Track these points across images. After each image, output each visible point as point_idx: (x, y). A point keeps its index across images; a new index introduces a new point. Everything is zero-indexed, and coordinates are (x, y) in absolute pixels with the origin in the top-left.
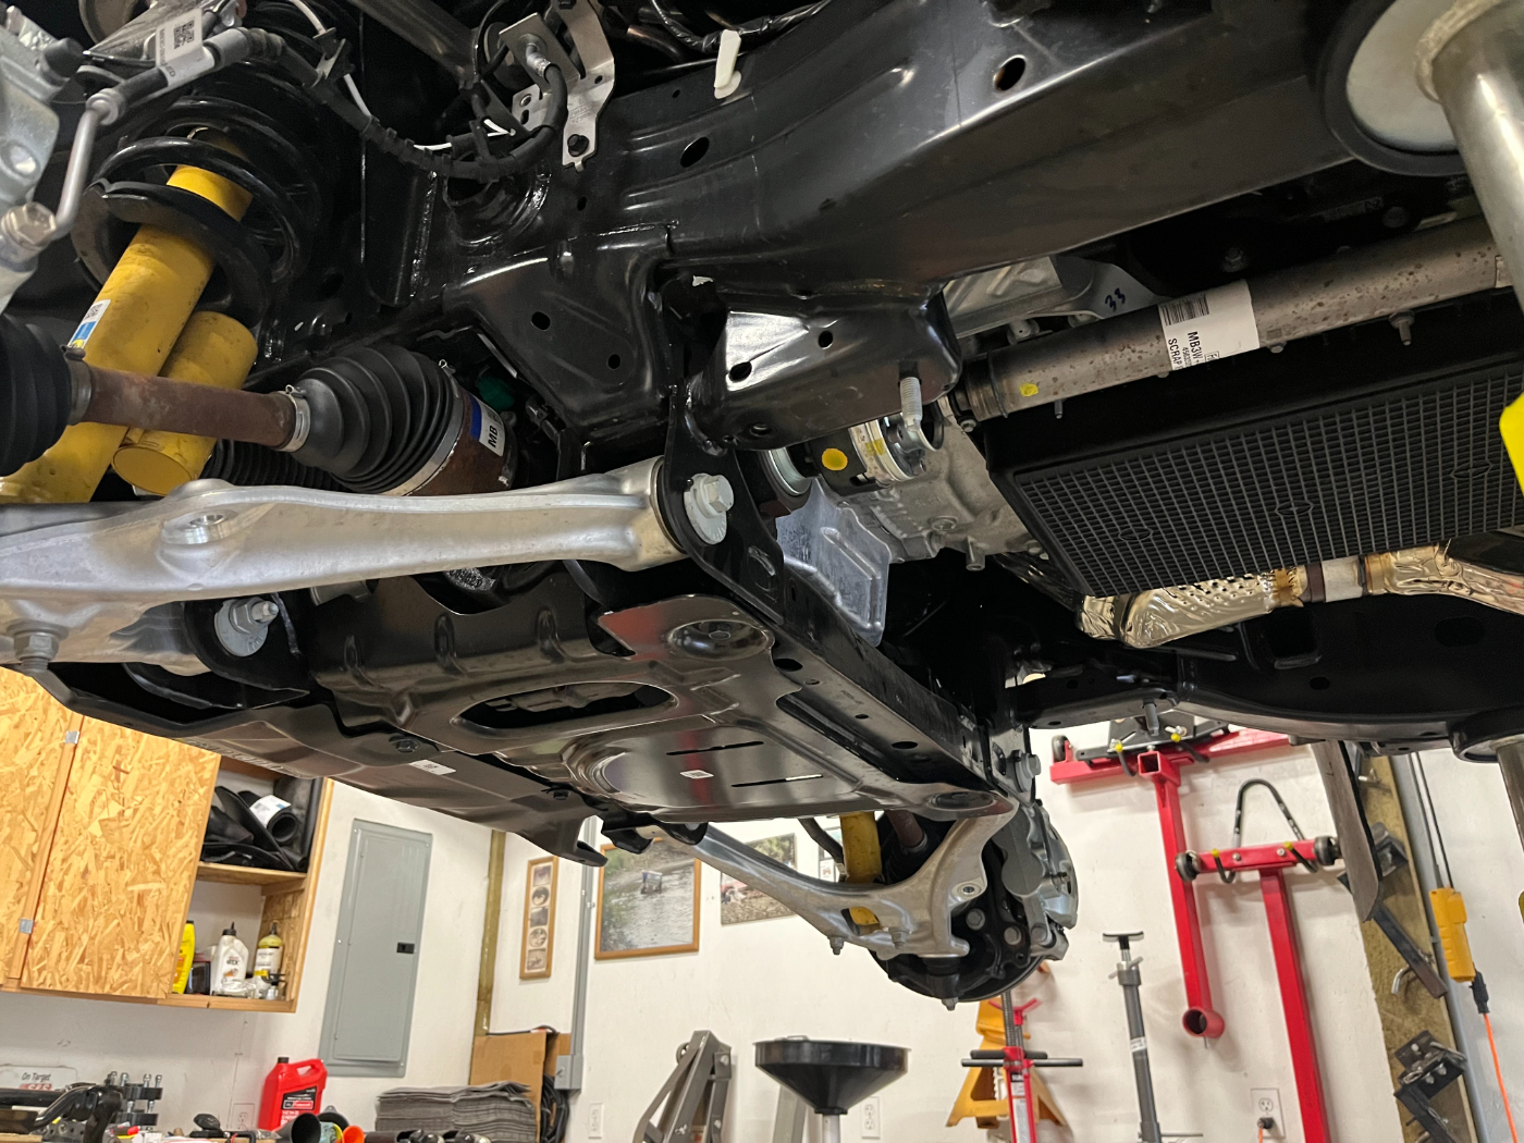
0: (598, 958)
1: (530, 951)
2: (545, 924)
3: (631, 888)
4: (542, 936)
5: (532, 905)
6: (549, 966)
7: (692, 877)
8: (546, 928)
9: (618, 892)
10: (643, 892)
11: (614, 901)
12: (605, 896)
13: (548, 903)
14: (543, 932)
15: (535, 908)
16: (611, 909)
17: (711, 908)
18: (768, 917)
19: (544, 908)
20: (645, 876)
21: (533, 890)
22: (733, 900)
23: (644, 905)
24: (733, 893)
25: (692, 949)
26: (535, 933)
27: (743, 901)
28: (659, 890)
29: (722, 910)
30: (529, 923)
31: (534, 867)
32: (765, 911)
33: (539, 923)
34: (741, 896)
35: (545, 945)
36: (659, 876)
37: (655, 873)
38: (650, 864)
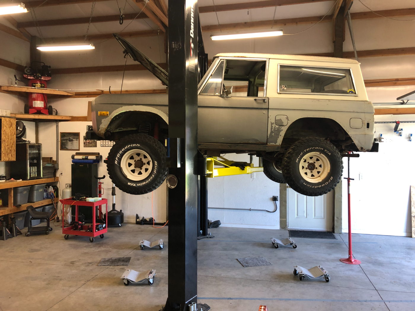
0: (61, 150)
3: (67, 140)
7: (78, 140)
9: (64, 140)
10: (69, 140)
11: (63, 141)
12: (62, 140)
16: (63, 142)
17: (82, 145)
18: (92, 147)
20: (69, 138)
23: (69, 143)
24: (86, 143)
25: (79, 150)
27: (88, 144)
28: (72, 141)
29: (84, 145)
36: (72, 138)
37: (71, 138)
38: (70, 137)
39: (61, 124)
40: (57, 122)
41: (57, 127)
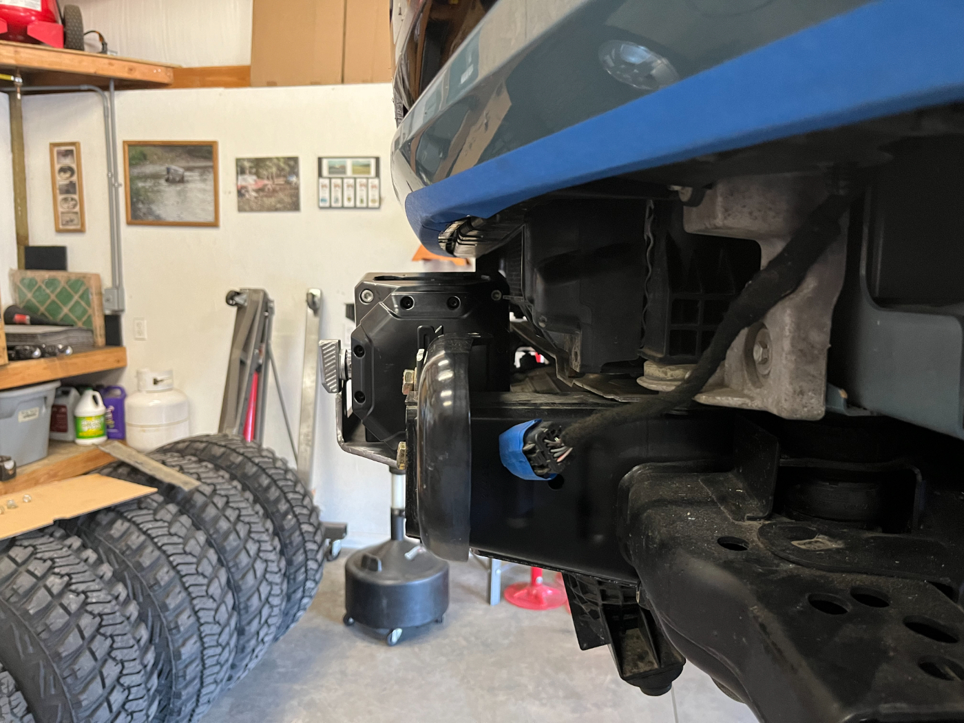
0: (129, 223)
1: (62, 213)
2: (75, 193)
4: (73, 202)
5: (58, 178)
6: (83, 225)
8: (76, 197)
10: (167, 180)
13: (74, 178)
14: (72, 199)
15: (62, 180)
17: (228, 200)
18: (276, 210)
19: (71, 182)
20: (168, 170)
21: (57, 167)
22: (247, 196)
24: (247, 191)
25: (214, 224)
26: (65, 200)
27: (256, 198)
28: (182, 180)
29: (239, 202)
30: (58, 191)
31: (56, 149)
32: (275, 206)
33: (67, 192)
34: (254, 194)
35: (77, 209)
36: (181, 171)
37: (177, 168)
38: (173, 161)
39: (124, 100)
40: (106, 94)
41: (109, 115)
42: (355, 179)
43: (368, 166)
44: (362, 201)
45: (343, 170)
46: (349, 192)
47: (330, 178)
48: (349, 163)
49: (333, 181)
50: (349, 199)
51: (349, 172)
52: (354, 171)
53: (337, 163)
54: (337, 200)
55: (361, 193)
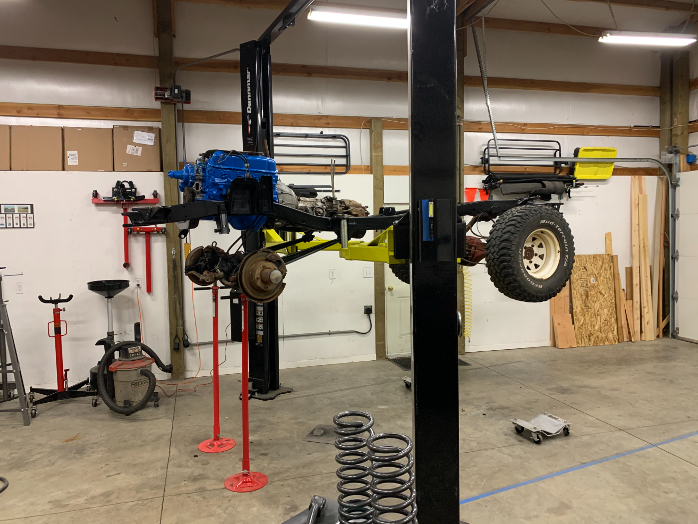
42: (20, 214)
43: (27, 208)
44: (24, 225)
45: (13, 210)
46: (16, 221)
47: (6, 214)
48: (16, 207)
49: (7, 215)
50: (17, 224)
51: (16, 211)
52: (19, 211)
53: (9, 207)
54: (10, 224)
55: (23, 221)
